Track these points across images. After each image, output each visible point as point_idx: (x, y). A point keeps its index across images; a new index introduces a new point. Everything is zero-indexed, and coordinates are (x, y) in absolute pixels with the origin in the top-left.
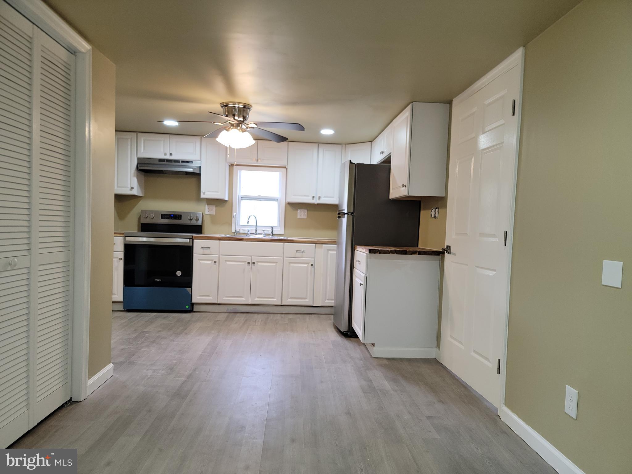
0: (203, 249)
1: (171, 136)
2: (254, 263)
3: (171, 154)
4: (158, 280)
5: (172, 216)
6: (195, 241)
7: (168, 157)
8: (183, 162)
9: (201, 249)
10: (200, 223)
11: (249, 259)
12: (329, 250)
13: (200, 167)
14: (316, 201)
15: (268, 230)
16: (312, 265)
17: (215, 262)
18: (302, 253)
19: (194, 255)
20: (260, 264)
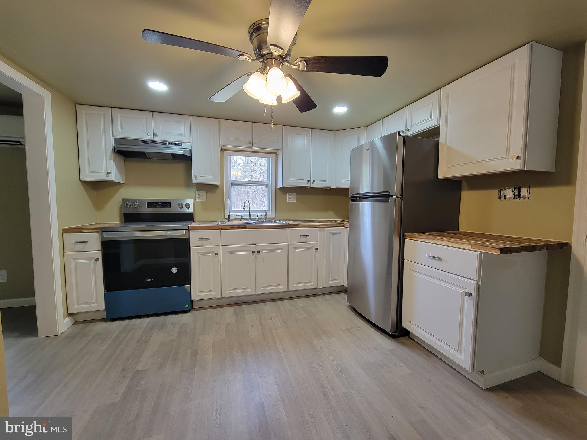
0: (202, 240)
1: (154, 113)
2: (259, 252)
3: (156, 135)
4: (148, 280)
5: (160, 204)
6: (191, 231)
7: (152, 138)
8: (171, 144)
9: (199, 240)
10: (191, 210)
11: (253, 248)
12: (331, 233)
13: (191, 150)
14: (310, 185)
15: (262, 214)
16: (316, 249)
17: (217, 254)
18: (307, 237)
19: (191, 248)
20: (264, 252)
